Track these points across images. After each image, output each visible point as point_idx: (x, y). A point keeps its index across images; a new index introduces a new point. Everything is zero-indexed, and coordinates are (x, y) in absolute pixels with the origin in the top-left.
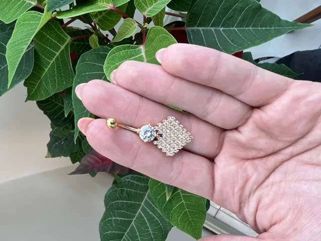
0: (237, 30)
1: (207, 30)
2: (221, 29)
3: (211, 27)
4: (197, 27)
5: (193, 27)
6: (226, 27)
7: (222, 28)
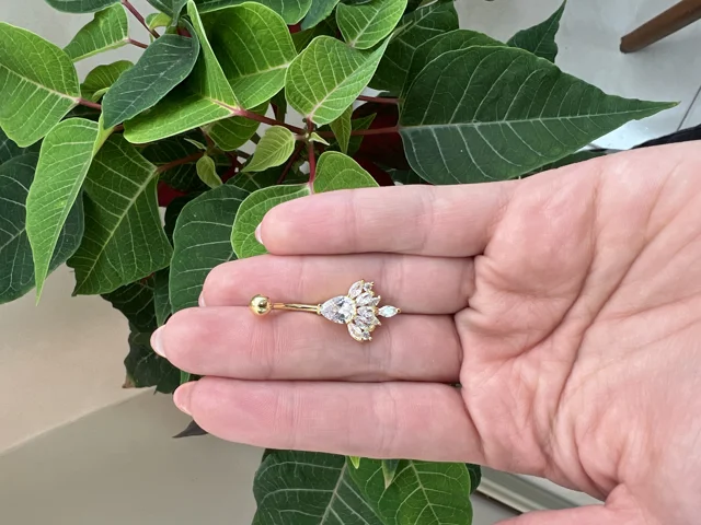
0: (512, 124)
1: (445, 129)
2: (476, 125)
3: (454, 122)
4: (425, 123)
5: (416, 125)
6: (487, 121)
7: (479, 124)
